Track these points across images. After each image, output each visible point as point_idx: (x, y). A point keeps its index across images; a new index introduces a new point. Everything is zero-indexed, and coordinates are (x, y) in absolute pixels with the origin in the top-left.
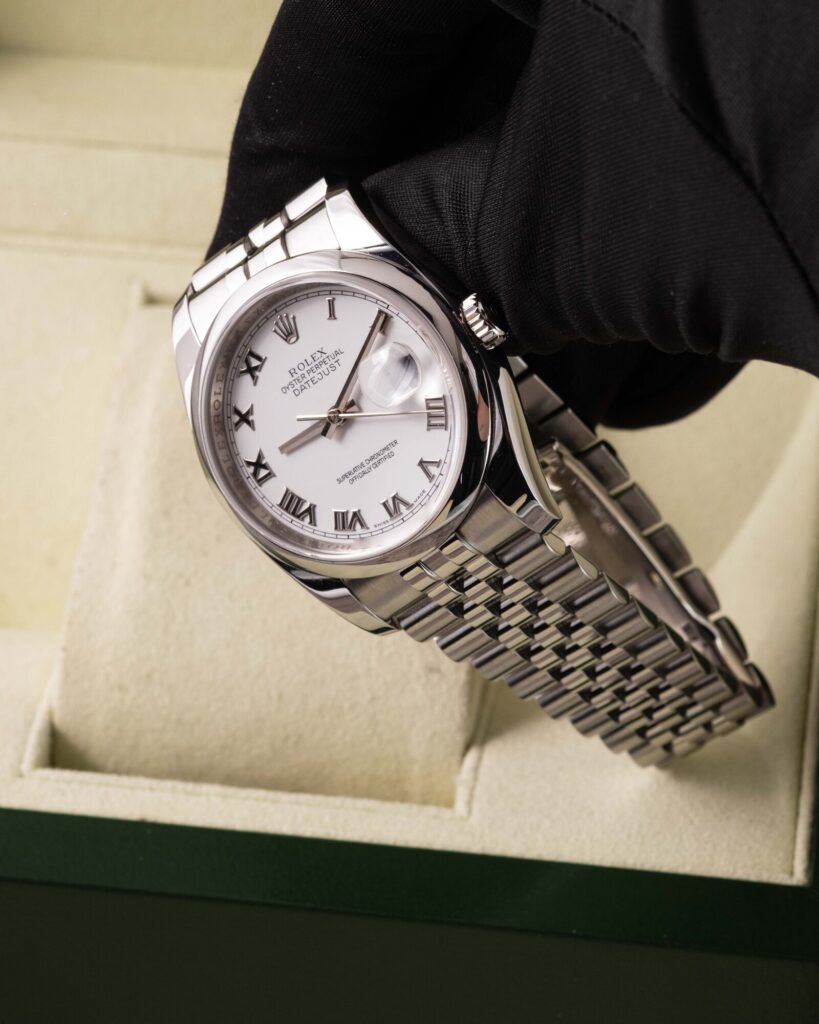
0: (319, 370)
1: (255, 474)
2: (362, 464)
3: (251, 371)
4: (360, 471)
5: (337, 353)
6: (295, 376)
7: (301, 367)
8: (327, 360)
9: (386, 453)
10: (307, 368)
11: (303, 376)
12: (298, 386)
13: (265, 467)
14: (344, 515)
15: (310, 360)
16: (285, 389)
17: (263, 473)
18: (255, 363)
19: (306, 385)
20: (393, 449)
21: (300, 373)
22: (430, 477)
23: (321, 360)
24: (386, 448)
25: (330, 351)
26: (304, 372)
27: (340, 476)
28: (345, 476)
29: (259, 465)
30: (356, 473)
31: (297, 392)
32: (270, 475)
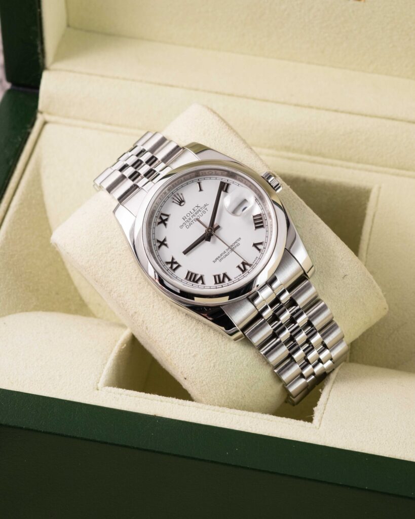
0: (197, 215)
1: (171, 267)
2: (225, 252)
3: (163, 222)
4: (224, 255)
5: (205, 205)
6: (186, 220)
7: (188, 215)
8: (201, 210)
9: (236, 244)
10: (191, 215)
11: (190, 219)
12: (188, 224)
13: (176, 263)
14: (219, 276)
15: (192, 211)
16: (181, 227)
17: (175, 266)
18: (164, 218)
19: (192, 223)
20: (239, 242)
21: (188, 218)
22: (259, 250)
23: (198, 210)
24: (236, 242)
25: (202, 205)
26: (190, 217)
27: (214, 259)
28: (217, 259)
29: (173, 262)
30: (222, 256)
31: (188, 227)
32: (179, 266)
